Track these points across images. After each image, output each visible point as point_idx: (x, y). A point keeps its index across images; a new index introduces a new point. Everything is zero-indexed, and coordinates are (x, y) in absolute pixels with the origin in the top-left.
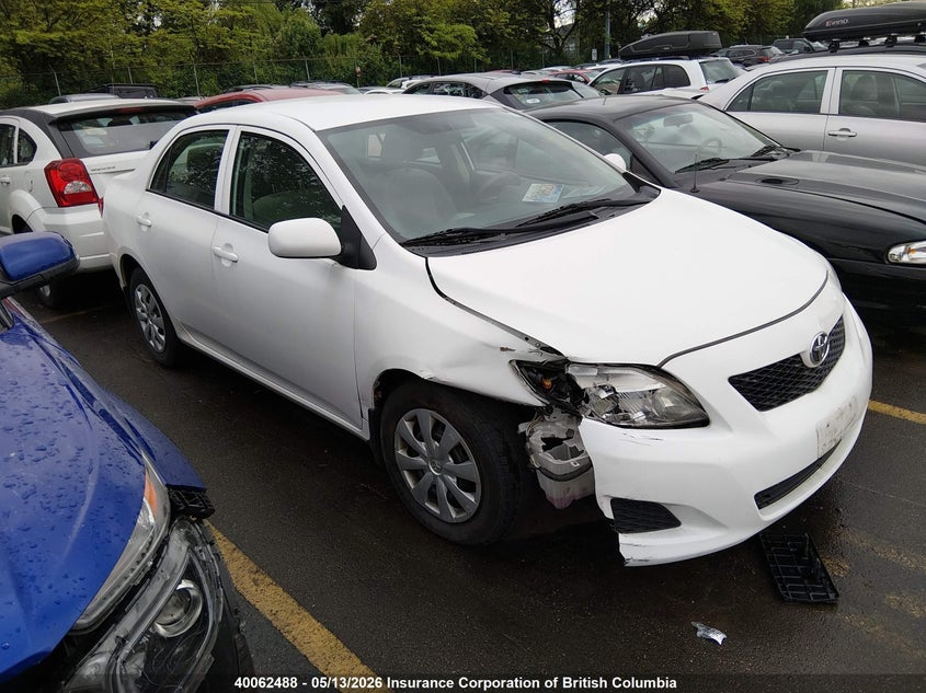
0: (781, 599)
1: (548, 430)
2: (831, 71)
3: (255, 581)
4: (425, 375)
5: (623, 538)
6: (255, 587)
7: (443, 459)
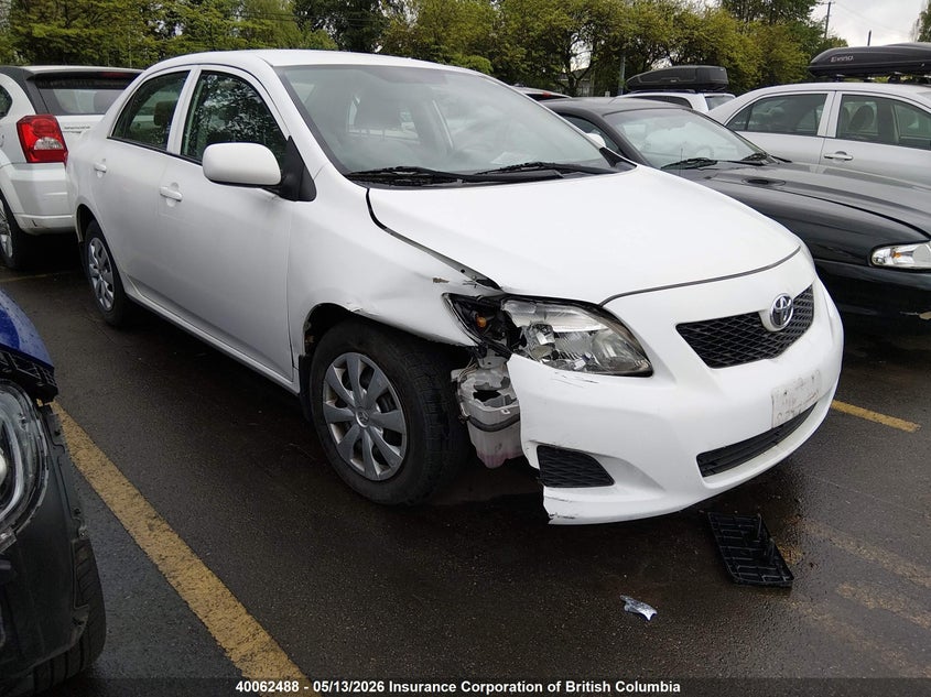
0: (731, 580)
1: (483, 378)
2: (830, 94)
3: (151, 527)
4: (351, 307)
5: (548, 492)
6: (149, 532)
7: (369, 408)
